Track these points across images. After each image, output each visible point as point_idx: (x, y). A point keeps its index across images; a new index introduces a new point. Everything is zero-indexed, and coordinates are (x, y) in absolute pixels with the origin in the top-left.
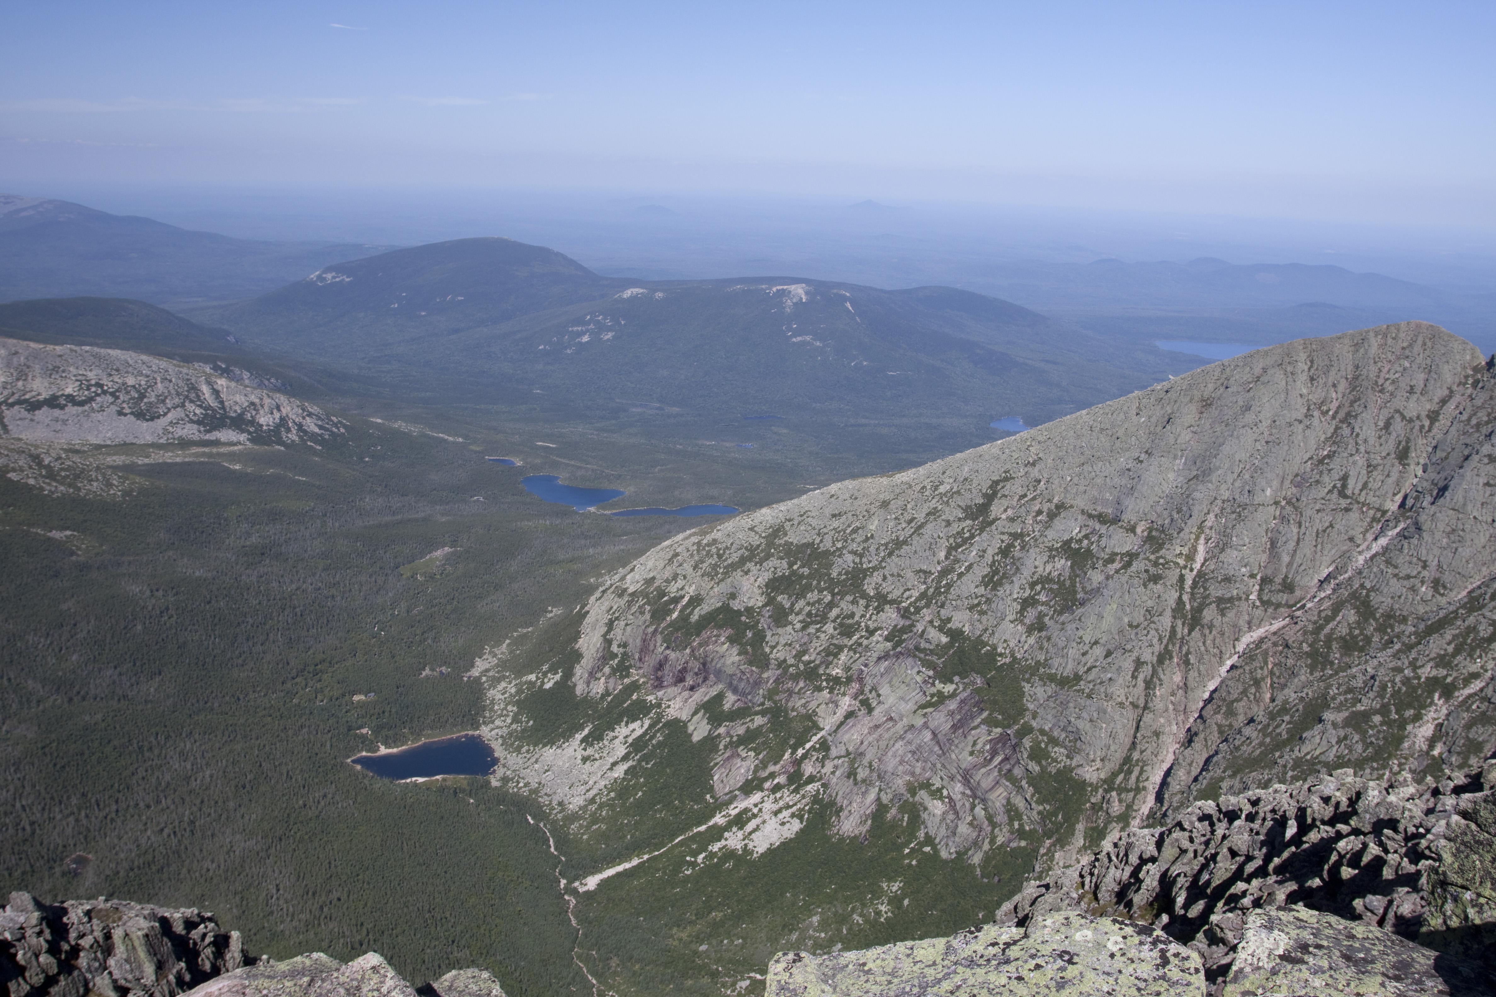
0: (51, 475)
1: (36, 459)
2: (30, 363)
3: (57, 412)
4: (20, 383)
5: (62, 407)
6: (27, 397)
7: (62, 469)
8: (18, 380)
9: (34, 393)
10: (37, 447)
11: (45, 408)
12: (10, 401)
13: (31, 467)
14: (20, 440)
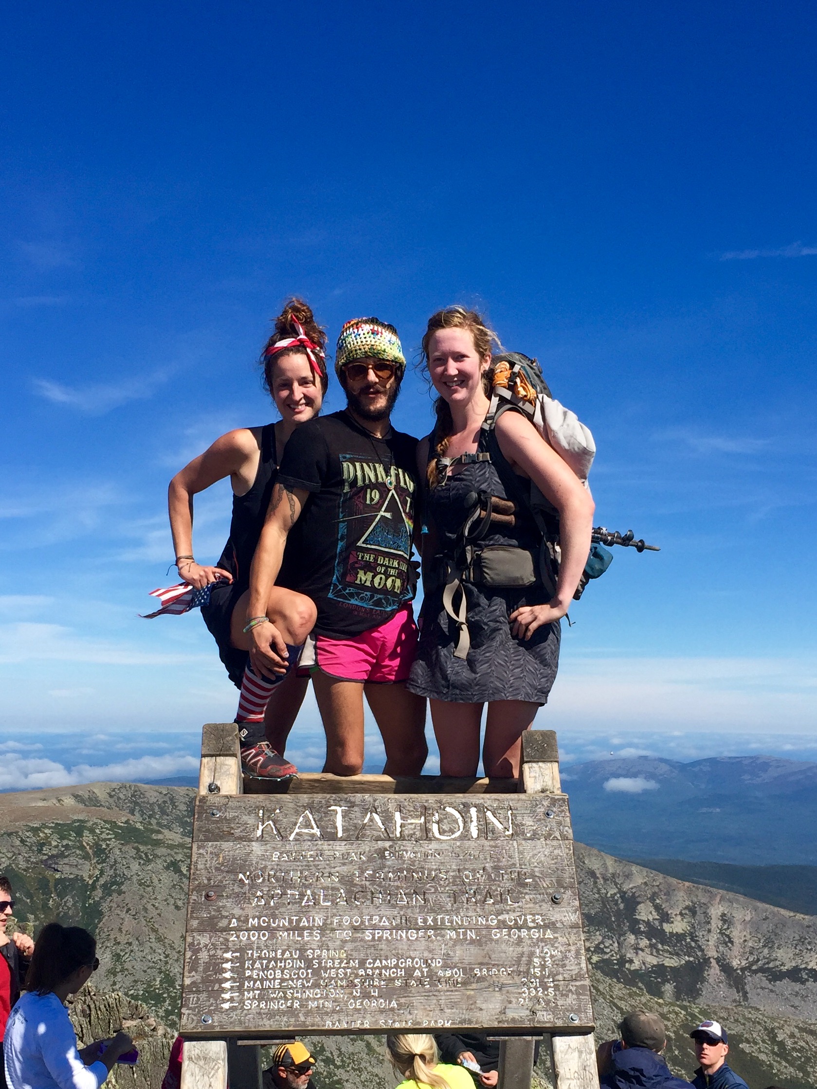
0: (783, 1053)
1: (771, 1034)
2: (778, 931)
3: (797, 987)
4: (766, 951)
5: (803, 982)
6: (771, 965)
7: (794, 1049)
8: (764, 946)
9: (778, 963)
10: (773, 1019)
11: (786, 981)
12: (754, 968)
13: (764, 1041)
14: (758, 1010)
